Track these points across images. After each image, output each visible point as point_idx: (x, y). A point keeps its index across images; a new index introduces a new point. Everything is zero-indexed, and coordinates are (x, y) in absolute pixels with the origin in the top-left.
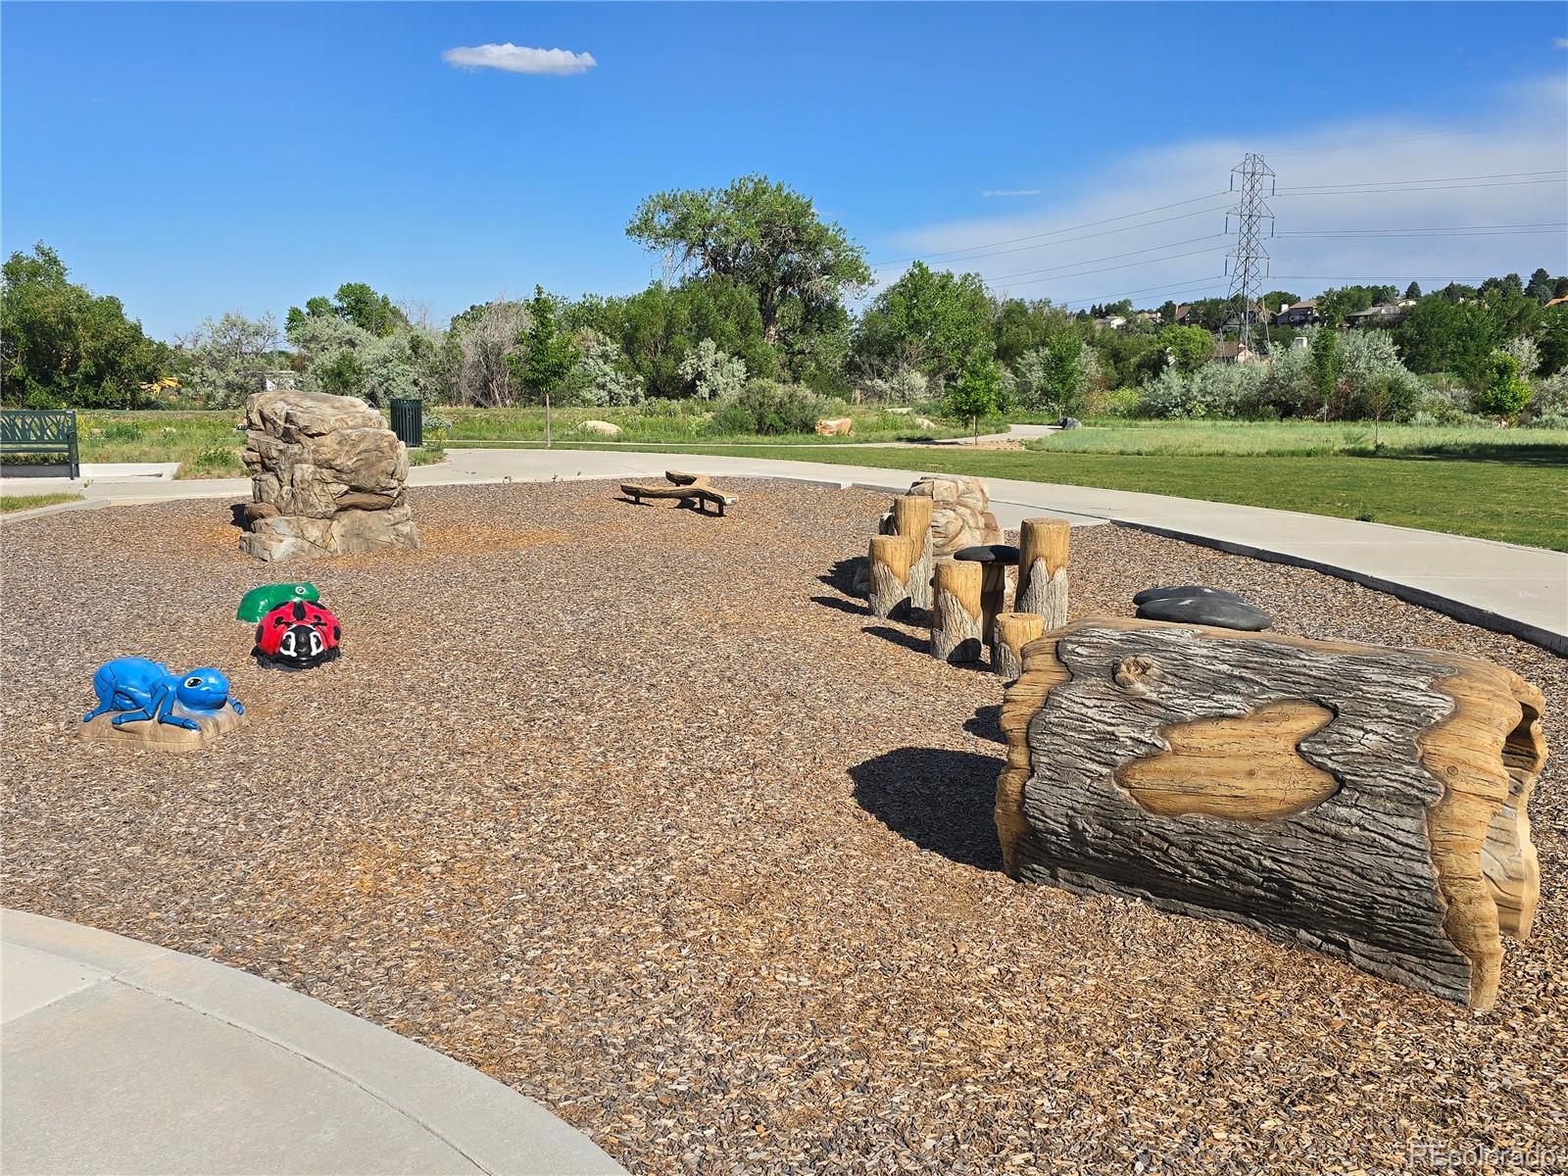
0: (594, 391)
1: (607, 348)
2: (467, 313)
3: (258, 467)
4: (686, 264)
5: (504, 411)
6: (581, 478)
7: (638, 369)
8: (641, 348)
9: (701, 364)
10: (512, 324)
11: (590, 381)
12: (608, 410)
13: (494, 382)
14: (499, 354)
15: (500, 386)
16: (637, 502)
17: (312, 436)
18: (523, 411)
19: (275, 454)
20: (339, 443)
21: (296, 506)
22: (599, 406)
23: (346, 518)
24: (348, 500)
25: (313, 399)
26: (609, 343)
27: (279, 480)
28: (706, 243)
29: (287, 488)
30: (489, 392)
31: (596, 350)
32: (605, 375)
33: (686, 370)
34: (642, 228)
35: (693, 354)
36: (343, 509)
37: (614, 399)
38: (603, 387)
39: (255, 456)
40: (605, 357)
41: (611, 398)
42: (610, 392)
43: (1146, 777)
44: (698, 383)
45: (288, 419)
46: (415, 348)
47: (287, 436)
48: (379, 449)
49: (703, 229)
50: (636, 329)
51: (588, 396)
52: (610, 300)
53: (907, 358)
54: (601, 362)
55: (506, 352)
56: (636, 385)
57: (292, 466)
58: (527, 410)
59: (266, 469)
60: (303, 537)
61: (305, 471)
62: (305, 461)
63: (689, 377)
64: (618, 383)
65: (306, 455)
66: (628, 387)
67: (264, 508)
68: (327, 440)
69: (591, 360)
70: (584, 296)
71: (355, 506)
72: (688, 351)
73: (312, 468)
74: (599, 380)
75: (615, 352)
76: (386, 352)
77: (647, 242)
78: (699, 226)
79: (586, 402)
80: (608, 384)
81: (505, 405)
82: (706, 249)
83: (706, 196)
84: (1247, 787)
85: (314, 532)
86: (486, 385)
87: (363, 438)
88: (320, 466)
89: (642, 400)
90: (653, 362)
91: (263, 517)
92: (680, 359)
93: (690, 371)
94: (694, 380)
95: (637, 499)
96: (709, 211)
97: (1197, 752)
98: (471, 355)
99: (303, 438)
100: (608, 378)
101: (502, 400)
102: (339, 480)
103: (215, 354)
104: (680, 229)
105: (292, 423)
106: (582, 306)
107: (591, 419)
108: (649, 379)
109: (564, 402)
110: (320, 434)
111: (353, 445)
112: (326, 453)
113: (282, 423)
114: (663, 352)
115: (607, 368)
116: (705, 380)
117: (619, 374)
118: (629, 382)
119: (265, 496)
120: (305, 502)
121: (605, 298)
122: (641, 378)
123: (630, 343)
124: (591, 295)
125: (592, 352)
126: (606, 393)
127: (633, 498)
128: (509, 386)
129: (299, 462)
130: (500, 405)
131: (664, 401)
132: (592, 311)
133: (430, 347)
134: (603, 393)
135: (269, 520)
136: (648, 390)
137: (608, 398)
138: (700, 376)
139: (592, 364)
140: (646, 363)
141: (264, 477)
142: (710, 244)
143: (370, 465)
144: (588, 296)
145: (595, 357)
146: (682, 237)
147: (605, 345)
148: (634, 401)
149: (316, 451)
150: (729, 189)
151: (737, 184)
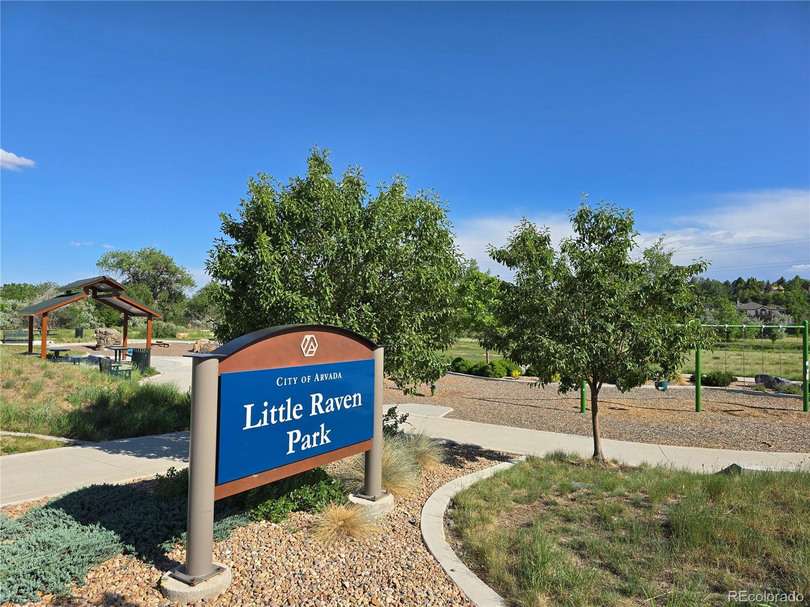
0: (85, 323)
1: (90, 308)
4: (121, 277)
7: (102, 315)
28: (130, 270)
31: (85, 308)
34: (103, 263)
37: (92, 326)
40: (89, 311)
49: (129, 265)
51: (83, 325)
53: (208, 313)
54: (87, 312)
56: (102, 321)
64: (94, 320)
66: (98, 322)
77: (105, 268)
78: (127, 264)
82: (130, 272)
83: (130, 253)
96: (131, 259)
100: (90, 319)
104: (119, 265)
115: (90, 315)
117: (95, 317)
122: (104, 319)
125: (83, 309)
126: (89, 324)
128: (52, 321)
137: (90, 326)
139: (83, 313)
142: (132, 270)
145: (85, 311)
146: (120, 267)
150: (140, 251)
151: (143, 250)
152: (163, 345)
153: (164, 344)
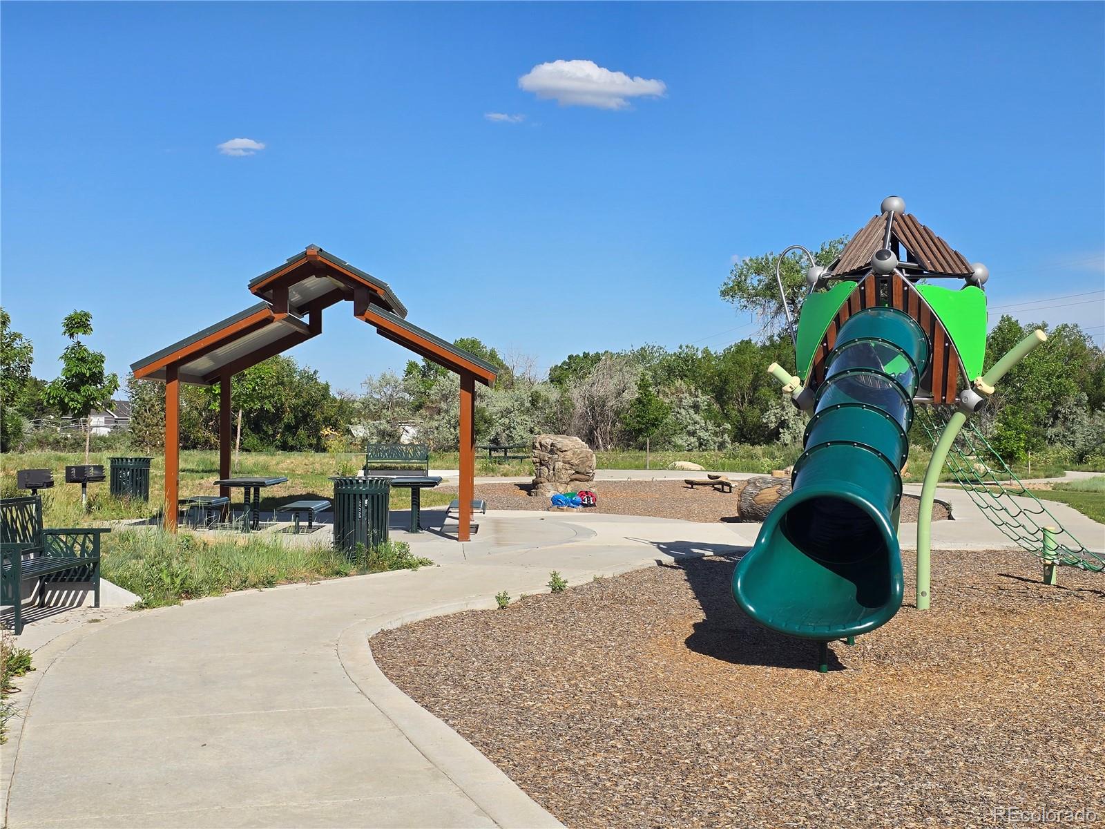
0: (685, 438)
1: (698, 399)
2: (564, 363)
3: (538, 464)
4: (776, 321)
5: (606, 455)
6: (665, 479)
7: (727, 417)
8: (729, 399)
9: (784, 413)
10: (615, 381)
11: (682, 429)
12: (695, 453)
13: (598, 430)
14: (604, 406)
15: (603, 434)
16: (692, 488)
17: (562, 452)
18: (622, 455)
19: (547, 459)
20: (573, 454)
21: (555, 478)
22: (689, 450)
23: (572, 484)
24: (574, 477)
25: (561, 438)
26: (700, 395)
27: (548, 469)
28: (797, 302)
29: (551, 472)
30: (593, 438)
31: (688, 400)
32: (695, 423)
33: (771, 419)
34: (735, 289)
35: (777, 404)
36: (572, 480)
37: (702, 444)
38: (693, 434)
39: (538, 460)
40: (696, 407)
41: (701, 444)
42: (699, 439)
43: (756, 499)
44: (781, 430)
45: (552, 445)
46: (534, 402)
47: (552, 452)
48: (587, 457)
49: (793, 289)
50: (725, 382)
51: (679, 442)
52: (706, 351)
53: (990, 408)
54: (691, 411)
55: (610, 404)
56: (723, 433)
57: (554, 463)
58: (626, 454)
59: (542, 464)
60: (557, 491)
61: (559, 465)
62: (560, 461)
63: (773, 426)
64: (707, 430)
65: (560, 459)
66: (716, 434)
67: (543, 480)
68: (568, 453)
69: (682, 410)
70: (681, 347)
71: (576, 480)
72: (772, 402)
73: (562, 464)
74: (690, 428)
75: (706, 403)
76: (508, 405)
77: (739, 301)
78: (789, 286)
79: (678, 448)
80: (698, 431)
81: (606, 450)
82: (796, 307)
83: (797, 258)
84: (769, 498)
85: (561, 489)
86: (591, 432)
87: (582, 452)
88: (565, 463)
89: (729, 446)
90: (740, 411)
91: (542, 483)
92: (765, 410)
93: (774, 420)
94: (778, 427)
95: (692, 486)
96: (798, 271)
97: (764, 493)
98: (580, 406)
99: (559, 453)
100: (698, 426)
101: (605, 446)
102: (571, 469)
103: (372, 407)
104: (770, 290)
105: (554, 446)
106: (678, 356)
107: (679, 461)
108: (737, 427)
109: (658, 446)
110: (566, 451)
111: (578, 455)
112: (568, 458)
113: (549, 447)
114: (751, 402)
115: (697, 417)
116: (788, 428)
117: (708, 422)
118: (717, 429)
119: (542, 475)
120: (559, 477)
121: (701, 349)
122: (728, 426)
123: (720, 395)
124: (687, 347)
125: (685, 402)
126: (695, 439)
127: (690, 486)
128: (611, 433)
129: (557, 461)
130: (602, 449)
131: (747, 446)
132: (688, 361)
133: (547, 401)
134: (693, 440)
135: (544, 484)
136: (735, 437)
137: (697, 444)
138: (783, 424)
139: (684, 413)
140: (734, 412)
141: (542, 468)
142: (799, 302)
143: (583, 463)
144: (684, 347)
145: (687, 407)
146: (773, 297)
147: (697, 396)
148: (722, 446)
149: (564, 457)
150: (820, 252)
151: (827, 248)
152: (720, 486)
153: (723, 483)
